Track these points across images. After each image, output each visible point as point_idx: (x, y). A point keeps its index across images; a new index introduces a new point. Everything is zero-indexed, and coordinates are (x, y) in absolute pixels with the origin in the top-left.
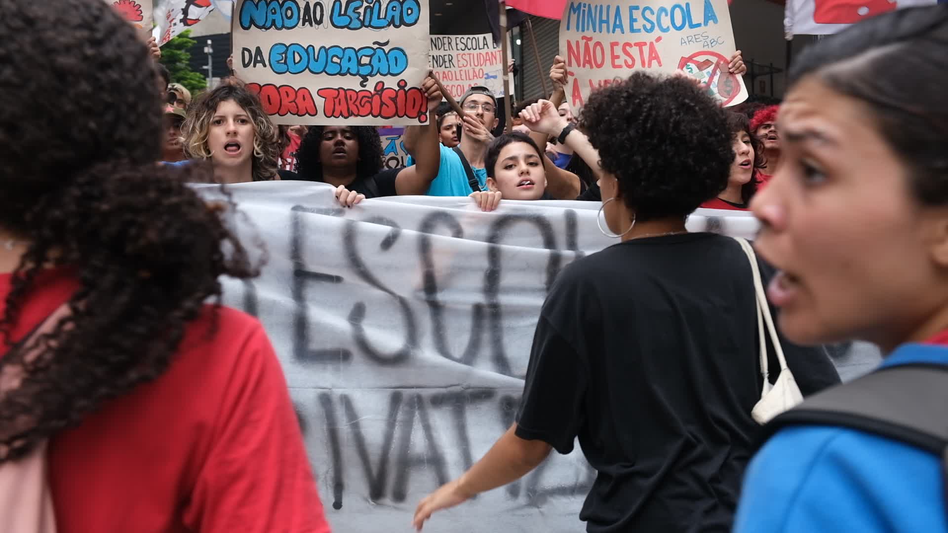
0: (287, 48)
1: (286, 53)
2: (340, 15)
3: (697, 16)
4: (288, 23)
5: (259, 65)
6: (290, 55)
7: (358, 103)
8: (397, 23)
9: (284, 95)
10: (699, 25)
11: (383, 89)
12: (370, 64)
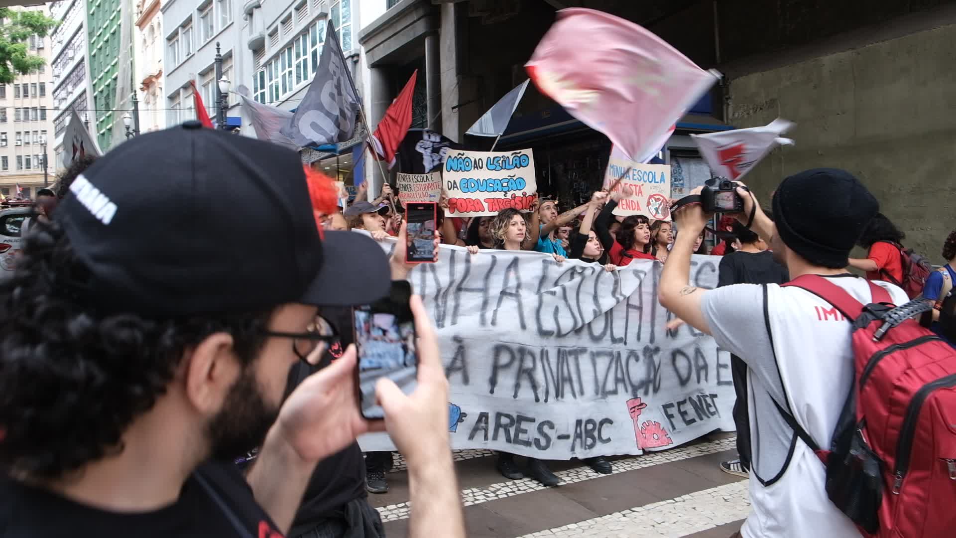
0: (468, 180)
1: (467, 183)
2: (491, 164)
3: (658, 179)
4: (467, 168)
5: (456, 189)
6: (469, 184)
7: (504, 204)
8: (518, 166)
9: (468, 202)
10: (658, 182)
11: (515, 197)
12: (507, 186)
